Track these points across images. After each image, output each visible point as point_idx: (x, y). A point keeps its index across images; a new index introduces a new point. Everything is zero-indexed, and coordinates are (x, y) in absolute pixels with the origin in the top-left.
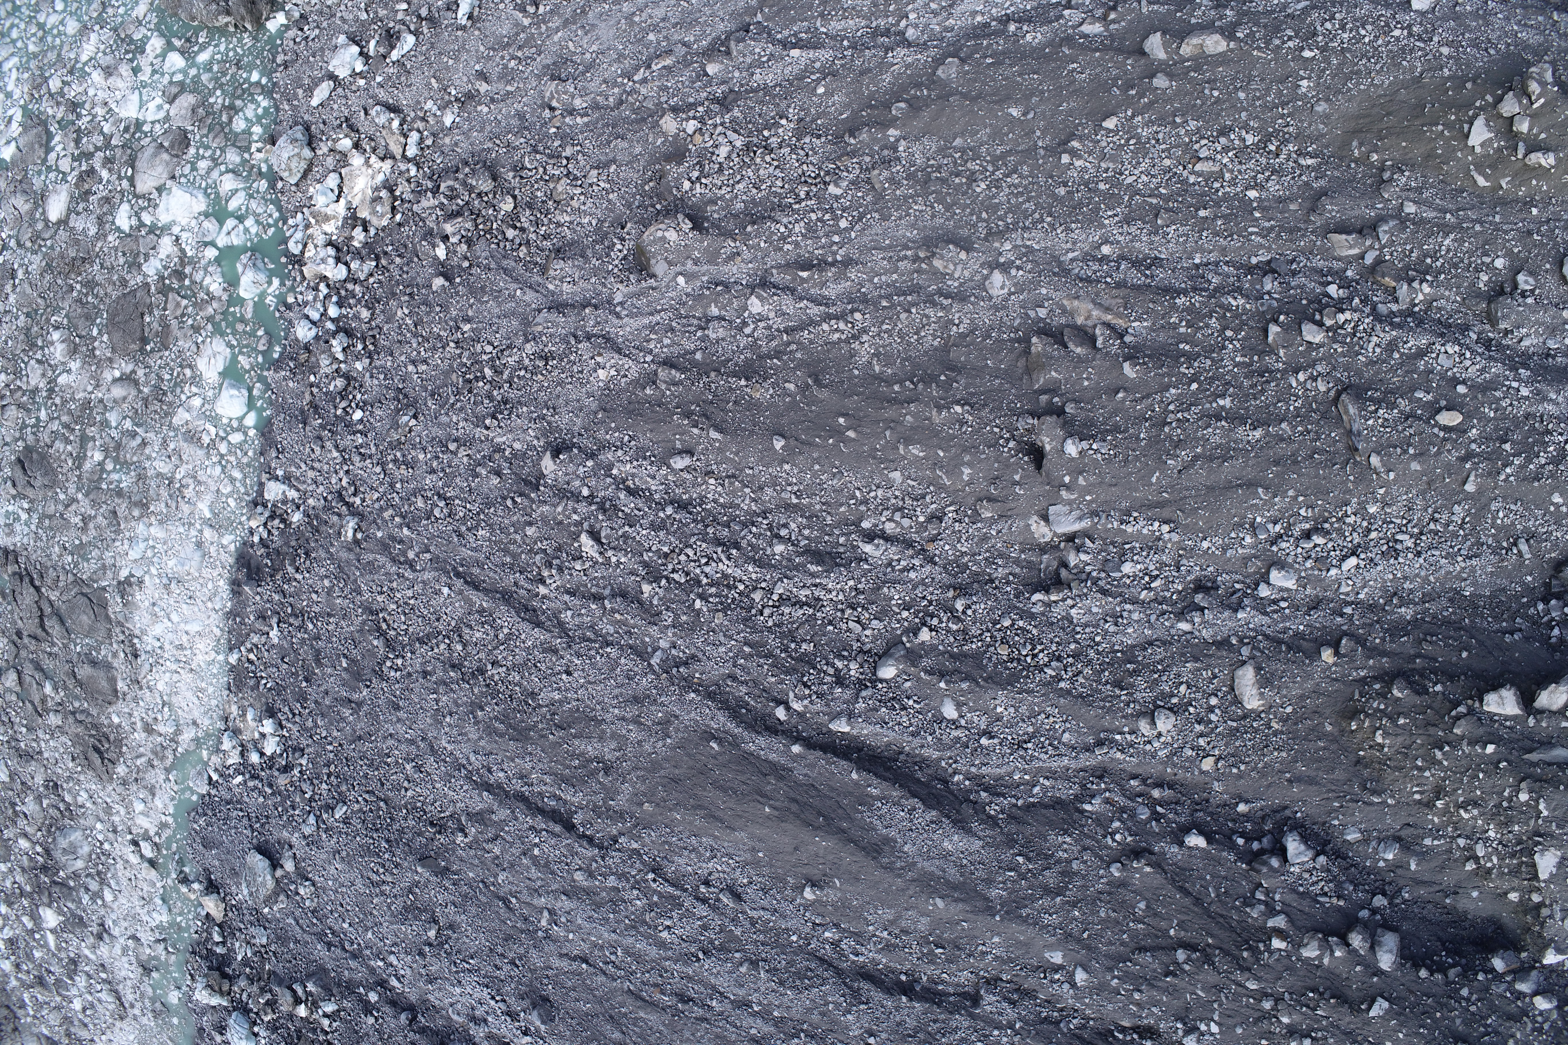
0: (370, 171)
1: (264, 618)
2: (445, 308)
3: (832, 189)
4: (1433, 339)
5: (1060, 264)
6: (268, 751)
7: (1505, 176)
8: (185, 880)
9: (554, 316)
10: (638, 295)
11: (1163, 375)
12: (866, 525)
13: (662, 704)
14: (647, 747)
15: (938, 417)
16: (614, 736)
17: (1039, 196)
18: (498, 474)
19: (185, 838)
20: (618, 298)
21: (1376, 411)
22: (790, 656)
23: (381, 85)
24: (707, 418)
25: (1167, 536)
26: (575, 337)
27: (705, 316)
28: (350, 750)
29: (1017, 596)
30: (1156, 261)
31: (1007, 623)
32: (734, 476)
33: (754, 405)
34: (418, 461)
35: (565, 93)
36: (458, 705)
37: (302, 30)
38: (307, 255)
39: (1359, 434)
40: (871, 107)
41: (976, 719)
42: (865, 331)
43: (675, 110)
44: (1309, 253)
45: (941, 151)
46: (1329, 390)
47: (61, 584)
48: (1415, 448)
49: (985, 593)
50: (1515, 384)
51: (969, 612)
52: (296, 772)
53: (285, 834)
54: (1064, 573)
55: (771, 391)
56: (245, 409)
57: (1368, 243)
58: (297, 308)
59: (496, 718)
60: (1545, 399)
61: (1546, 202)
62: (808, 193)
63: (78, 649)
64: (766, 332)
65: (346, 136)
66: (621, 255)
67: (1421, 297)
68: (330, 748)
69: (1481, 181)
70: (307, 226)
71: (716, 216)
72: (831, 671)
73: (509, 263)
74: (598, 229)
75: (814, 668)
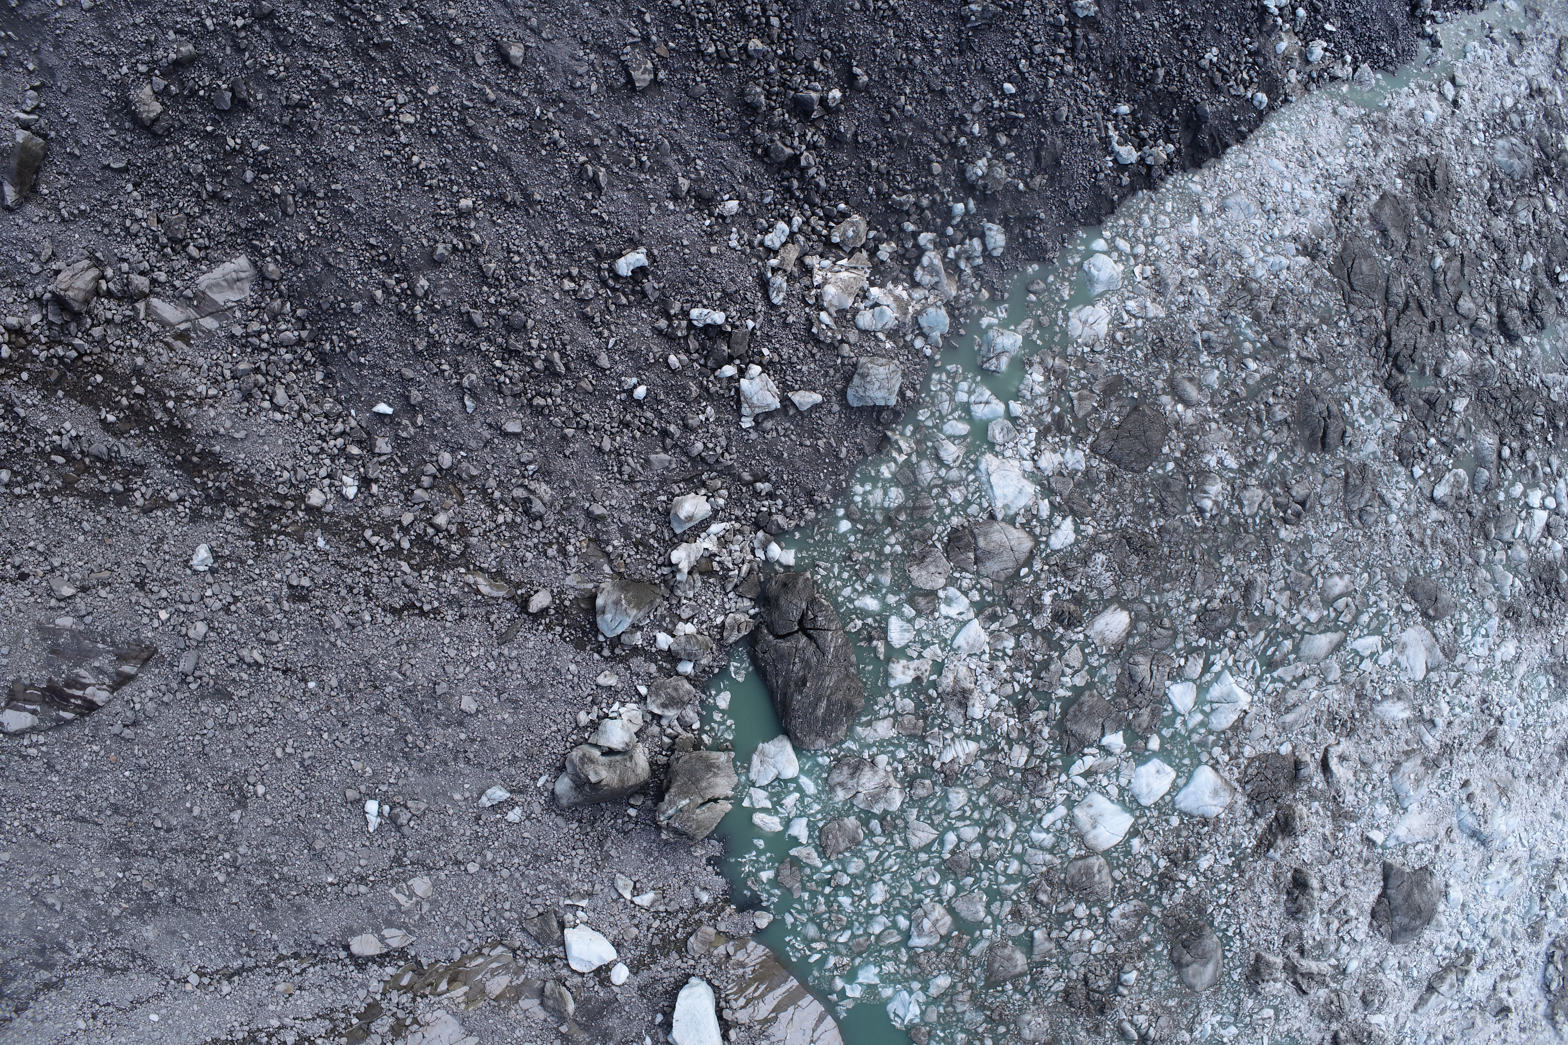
0: (828, 277)
56: (1097, 256)
63: (1389, 258)
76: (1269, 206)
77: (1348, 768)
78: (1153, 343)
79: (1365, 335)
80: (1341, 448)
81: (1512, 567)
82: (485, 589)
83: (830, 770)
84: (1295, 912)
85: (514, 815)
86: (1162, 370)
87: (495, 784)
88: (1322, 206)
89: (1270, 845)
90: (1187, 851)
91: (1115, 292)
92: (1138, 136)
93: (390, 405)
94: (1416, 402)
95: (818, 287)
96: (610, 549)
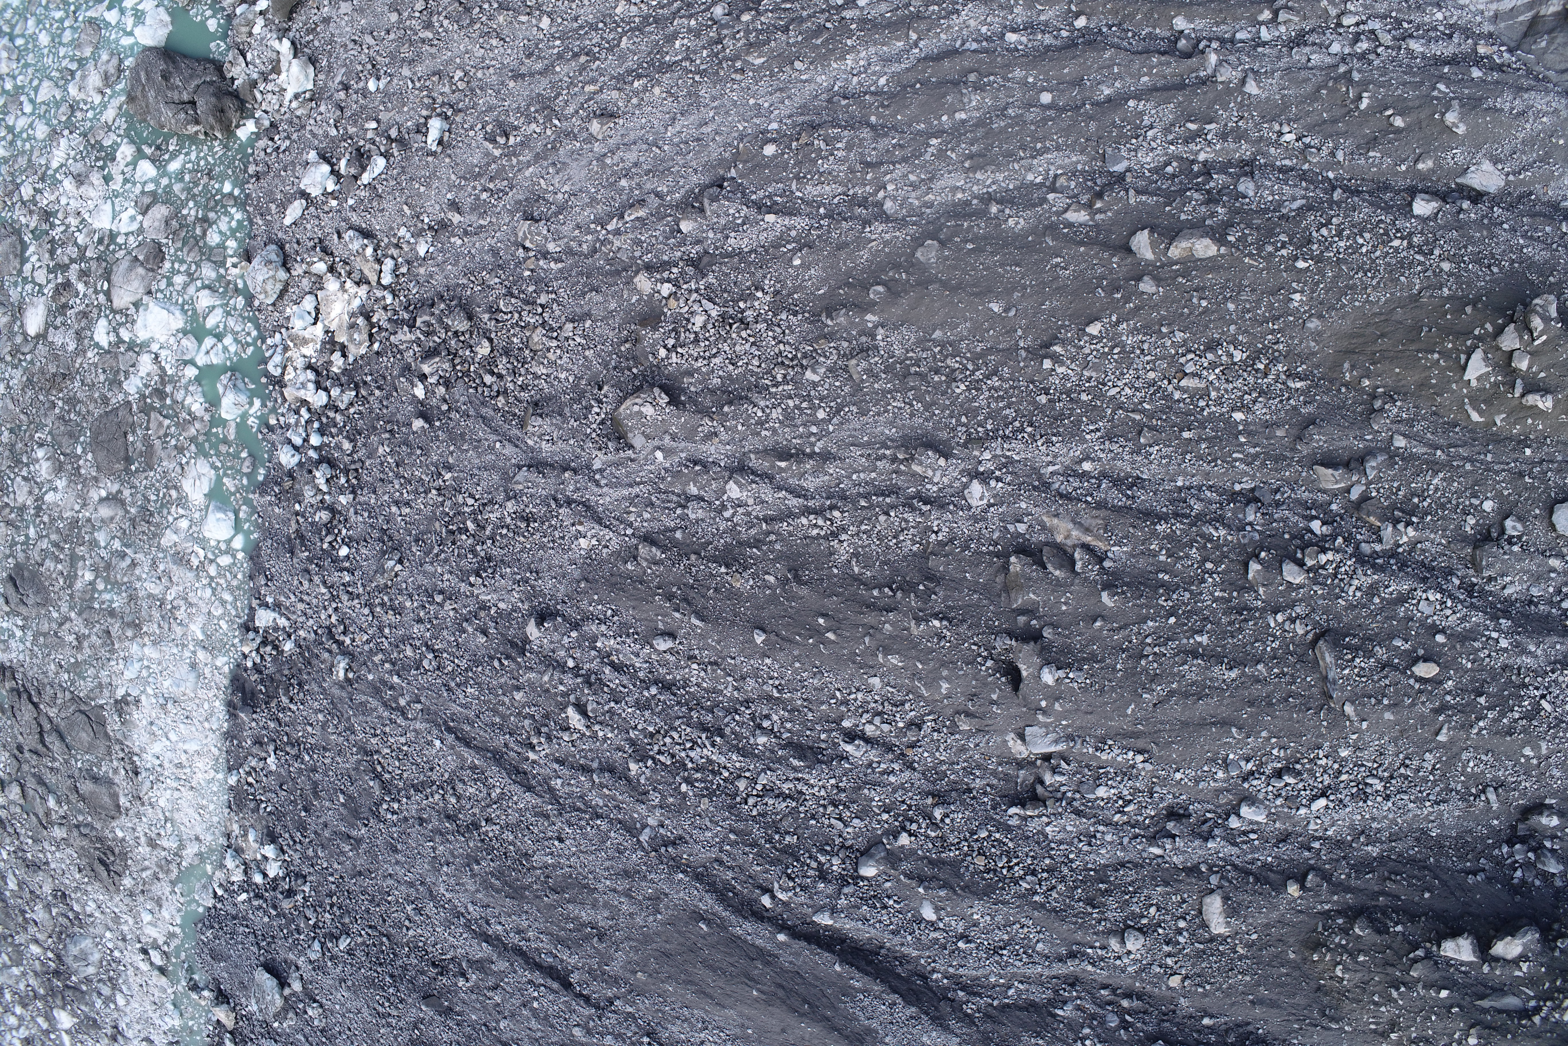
0: (346, 296)
1: (261, 744)
2: (425, 452)
3: (809, 375)
4: (1415, 585)
5: (1040, 477)
6: (272, 874)
7: (1499, 412)
8: (195, 987)
9: (534, 476)
10: (617, 464)
11: (1141, 606)
12: (846, 724)
13: (652, 881)
14: (639, 920)
15: (916, 630)
16: (606, 905)
17: (1020, 402)
18: (485, 633)
19: (193, 948)
20: (597, 465)
21: (1353, 660)
22: (774, 847)
23: (353, 209)
24: (689, 603)
25: (1140, 766)
26: (555, 499)
27: (684, 493)
28: (351, 884)
29: (994, 808)
30: (1137, 482)
31: (984, 834)
32: (715, 663)
33: (734, 595)
34: (405, 608)
35: (538, 234)
36: (454, 857)
37: (272, 139)
38: (286, 378)
39: (1334, 682)
40: (848, 284)
41: (953, 923)
42: (844, 530)
43: (649, 268)
44: (1293, 484)
45: (919, 342)
46: (1307, 632)
47: (59, 701)
48: (1389, 699)
49: (963, 803)
50: (1495, 635)
51: (947, 821)
52: (299, 897)
53: (291, 956)
54: (1039, 789)
55: (751, 582)
56: (232, 532)
57: (1354, 478)
58: (279, 431)
59: (491, 873)
60: (1524, 652)
61: (1541, 442)
62: (785, 376)
63: (79, 765)
64: (746, 519)
65: (321, 259)
66: (599, 419)
67: (1405, 539)
68: (331, 879)
69: (1475, 417)
70: (286, 349)
71: (692, 389)
72: (814, 865)
73: (487, 412)
74: (575, 386)
75: (798, 860)
79: (48, 687)
92: (270, 642)
95: (345, 281)
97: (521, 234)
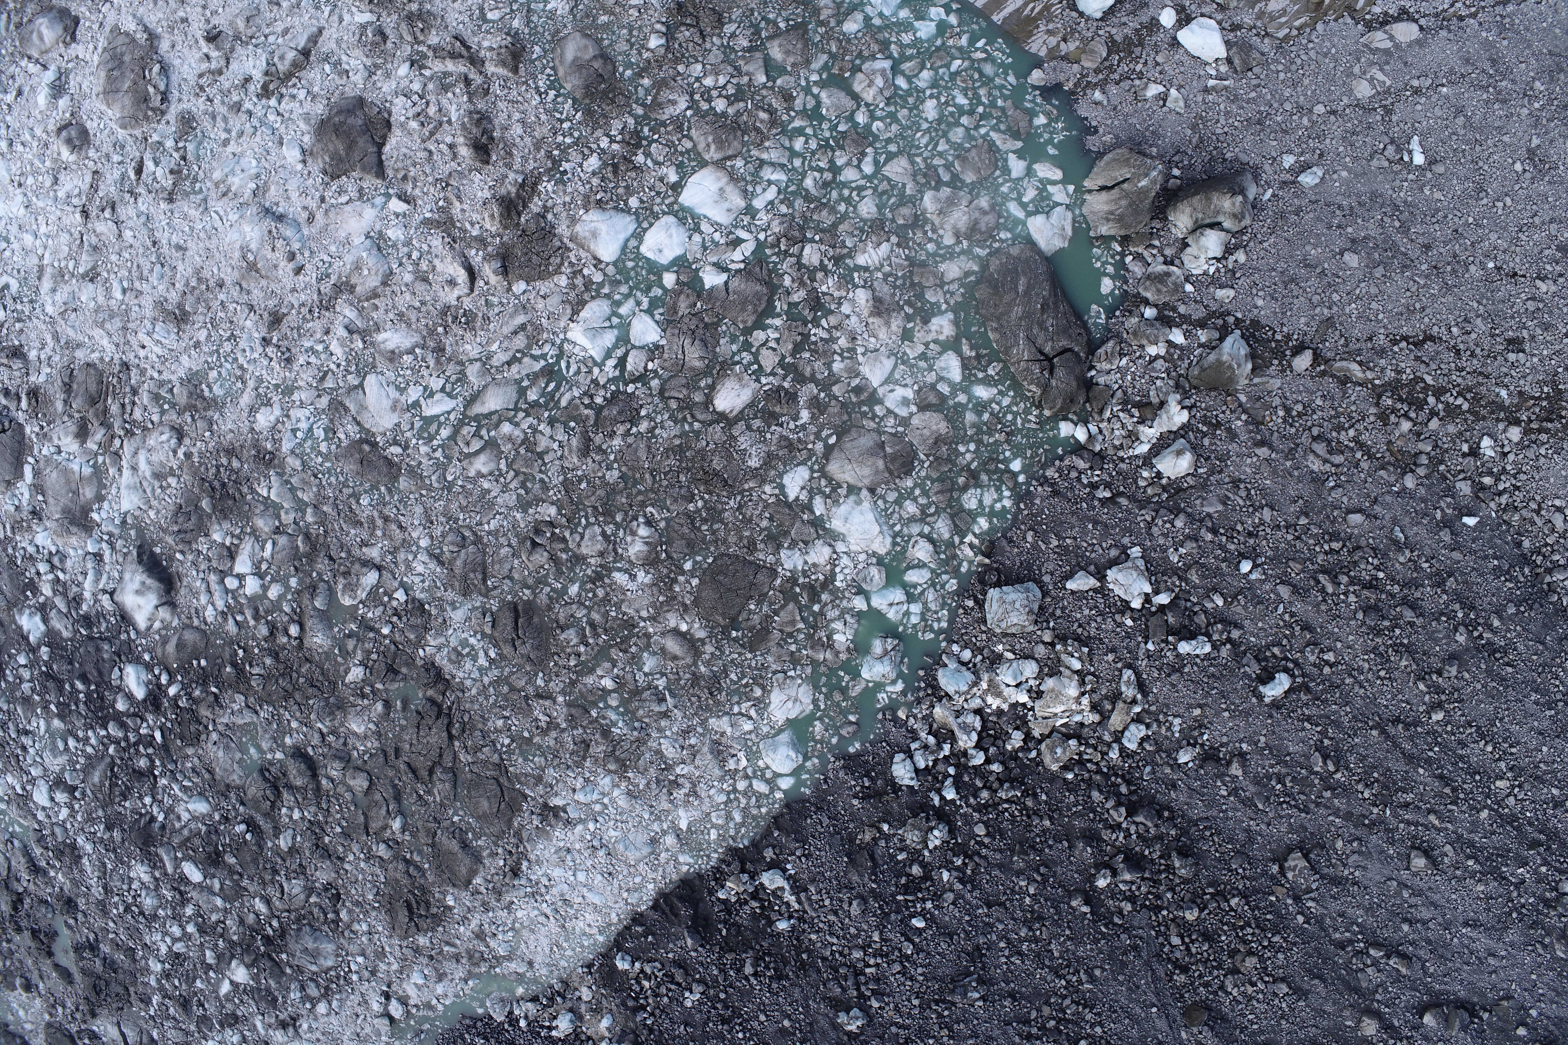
47: (481, 755)
63: (456, 819)
76: (601, 853)
77: (442, 274)
78: (720, 690)
79: (479, 733)
80: (494, 609)
81: (271, 508)
82: (1355, 367)
83: (998, 227)
84: (482, 119)
85: (1289, 161)
86: (708, 664)
87: (1311, 188)
88: (539, 862)
89: (522, 185)
90: (615, 172)
91: (766, 736)
92: (761, 900)
93: (1465, 525)
94: (410, 669)
95: (1083, 694)
96: (1244, 417)
97: (1292, 863)
